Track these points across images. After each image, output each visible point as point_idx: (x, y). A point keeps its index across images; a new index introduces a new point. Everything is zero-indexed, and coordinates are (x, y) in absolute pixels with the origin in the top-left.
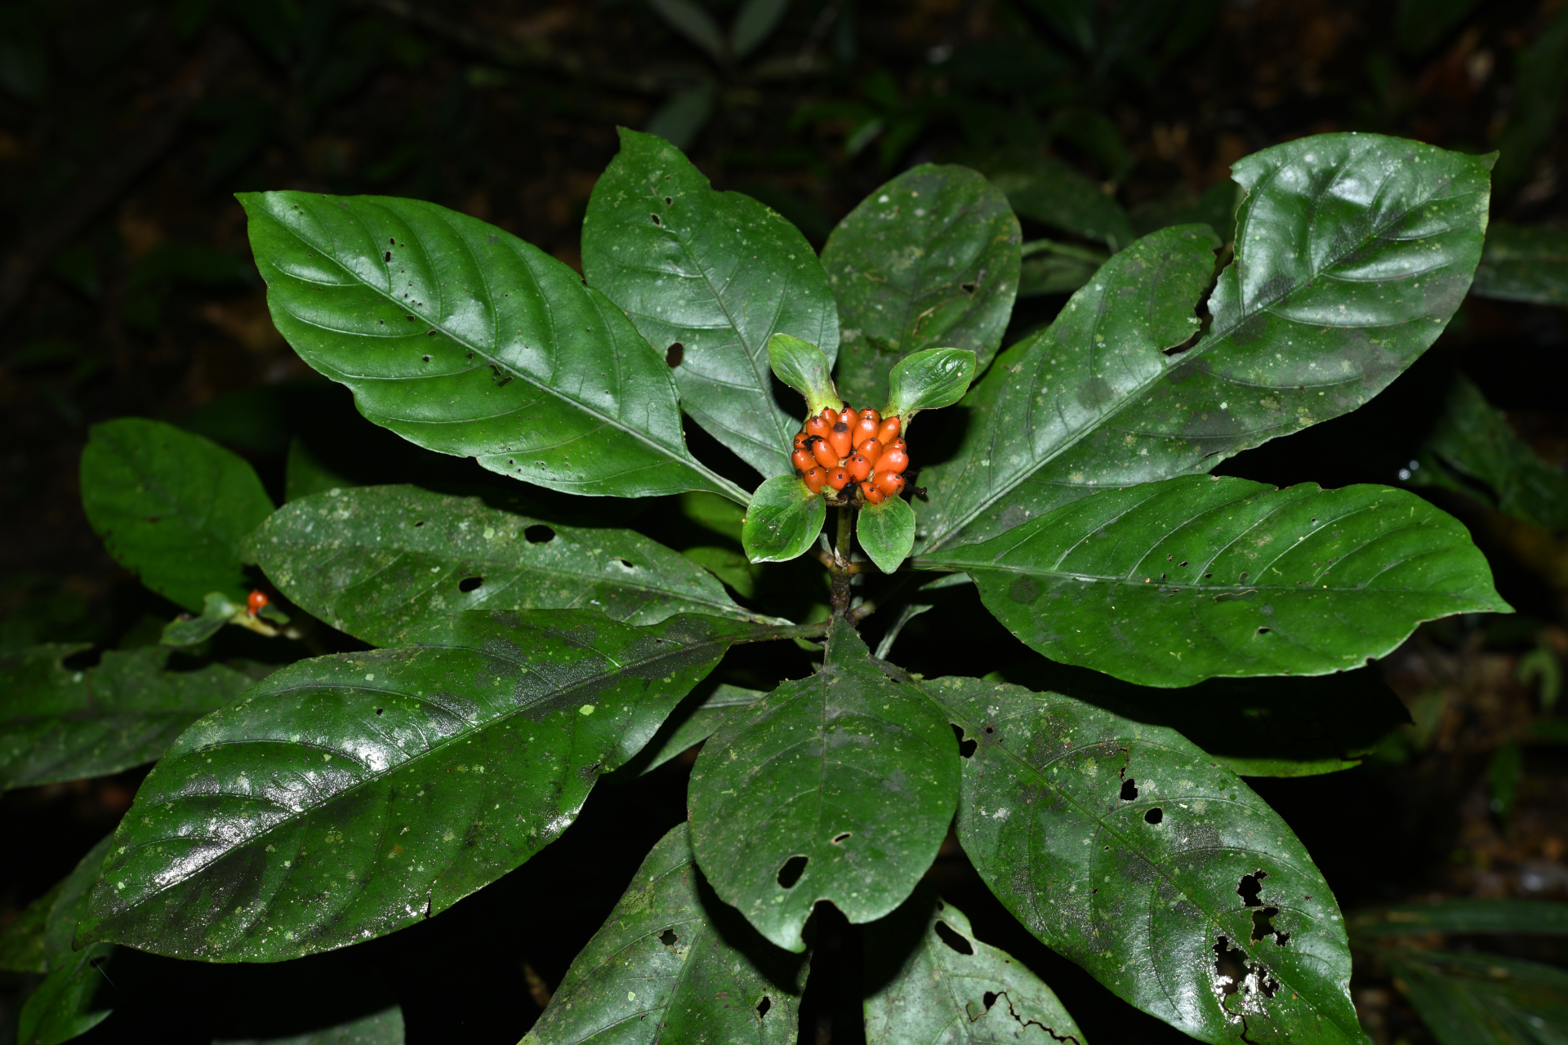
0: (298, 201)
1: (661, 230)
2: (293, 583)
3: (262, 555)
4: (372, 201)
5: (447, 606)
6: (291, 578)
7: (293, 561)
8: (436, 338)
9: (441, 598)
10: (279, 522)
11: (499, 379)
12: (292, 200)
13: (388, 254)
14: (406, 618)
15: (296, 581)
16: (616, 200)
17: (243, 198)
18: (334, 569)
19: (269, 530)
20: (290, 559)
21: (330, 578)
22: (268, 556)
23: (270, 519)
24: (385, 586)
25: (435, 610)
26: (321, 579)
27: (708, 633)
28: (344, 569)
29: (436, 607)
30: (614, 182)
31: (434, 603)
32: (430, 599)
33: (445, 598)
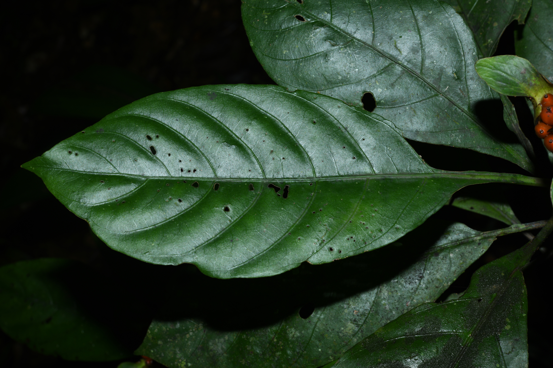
0: (68, 147)
1: (308, 23)
2: (189, 365)
3: (158, 356)
4: (116, 116)
5: (300, 332)
6: (187, 362)
7: (180, 350)
8: (222, 189)
9: (293, 330)
10: (156, 330)
11: (281, 193)
12: (64, 149)
13: (152, 148)
14: (278, 354)
15: (190, 363)
16: (264, 19)
17: (29, 166)
18: (210, 344)
19: (153, 338)
20: (177, 350)
21: (211, 350)
22: (163, 355)
23: (149, 331)
24: (251, 339)
25: (294, 339)
26: (206, 354)
27: (503, 274)
28: (217, 340)
29: (293, 337)
30: (253, 7)
31: (291, 335)
32: (286, 333)
33: (296, 328)
